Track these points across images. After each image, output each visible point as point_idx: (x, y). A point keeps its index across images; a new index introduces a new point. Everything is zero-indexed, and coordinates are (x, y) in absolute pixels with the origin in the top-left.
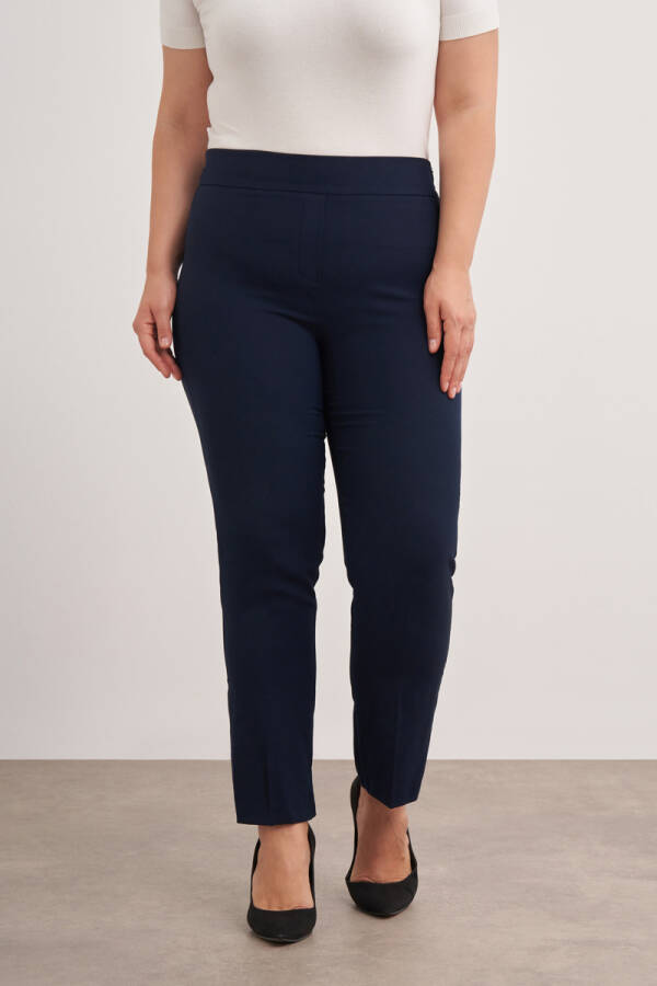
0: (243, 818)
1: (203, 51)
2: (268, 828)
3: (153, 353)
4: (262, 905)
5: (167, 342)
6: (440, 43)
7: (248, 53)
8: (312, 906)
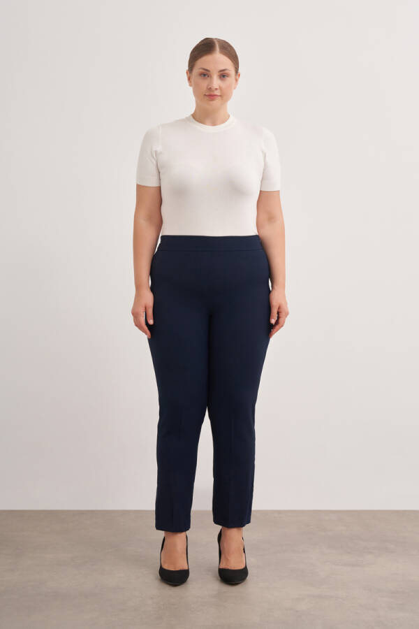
0: (159, 527)
1: (160, 187)
2: (170, 534)
3: (146, 328)
4: (166, 567)
5: (151, 322)
6: (261, 191)
7: (182, 192)
8: (187, 568)
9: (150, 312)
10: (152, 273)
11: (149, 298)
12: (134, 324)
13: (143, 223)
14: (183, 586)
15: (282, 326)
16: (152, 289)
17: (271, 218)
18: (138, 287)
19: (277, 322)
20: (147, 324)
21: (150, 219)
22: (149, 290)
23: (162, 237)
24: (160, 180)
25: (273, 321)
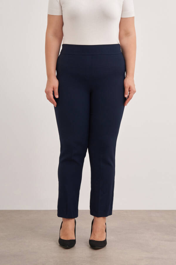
0: (59, 215)
1: (62, 16)
2: (65, 219)
3: (54, 100)
4: (62, 238)
5: (57, 97)
6: (121, 18)
7: (75, 17)
8: (75, 239)
9: (56, 91)
10: (57, 69)
11: (55, 83)
12: (46, 98)
13: (51, 37)
14: (72, 249)
15: (131, 99)
16: (58, 77)
17: (127, 34)
18: (49, 76)
19: (128, 97)
20: (54, 97)
21: (55, 34)
22: (55, 77)
23: (63, 45)
24: (62, 11)
25: (126, 96)
